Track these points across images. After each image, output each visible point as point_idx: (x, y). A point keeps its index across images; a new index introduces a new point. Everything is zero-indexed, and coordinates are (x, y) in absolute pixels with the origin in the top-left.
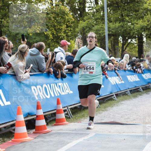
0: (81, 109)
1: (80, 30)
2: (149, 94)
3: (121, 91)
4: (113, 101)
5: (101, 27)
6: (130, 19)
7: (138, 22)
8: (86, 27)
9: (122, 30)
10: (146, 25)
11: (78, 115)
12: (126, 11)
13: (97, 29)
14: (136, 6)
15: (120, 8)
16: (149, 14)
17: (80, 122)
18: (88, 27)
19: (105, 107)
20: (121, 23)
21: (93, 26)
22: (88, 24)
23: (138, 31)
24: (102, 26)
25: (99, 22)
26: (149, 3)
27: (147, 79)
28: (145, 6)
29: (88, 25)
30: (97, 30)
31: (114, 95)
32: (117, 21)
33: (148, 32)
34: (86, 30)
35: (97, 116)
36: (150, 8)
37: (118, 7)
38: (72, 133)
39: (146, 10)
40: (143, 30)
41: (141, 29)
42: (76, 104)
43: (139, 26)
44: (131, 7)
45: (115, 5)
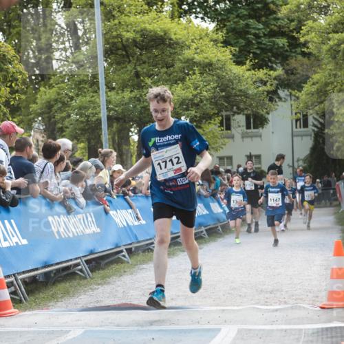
0: (47, 284)
1: (41, 109)
3: (139, 242)
4: (122, 265)
5: (89, 101)
7: (173, 89)
8: (56, 100)
9: (138, 107)
10: (190, 96)
11: (41, 295)
12: (146, 66)
14: (168, 54)
15: (131, 58)
16: (197, 72)
17: (47, 309)
18: (60, 102)
19: (103, 278)
20: (136, 91)
21: (72, 98)
22: (59, 94)
24: (93, 99)
25: (85, 90)
26: (196, 49)
28: (188, 53)
29: (60, 97)
30: (80, 108)
31: (124, 250)
32: (126, 87)
33: (196, 112)
34: (56, 107)
35: (85, 296)
36: (198, 58)
37: (128, 57)
38: (28, 332)
39: (191, 63)
40: (184, 107)
41: (180, 105)
42: (37, 269)
43: (176, 98)
44: (156, 56)
45: (120, 52)
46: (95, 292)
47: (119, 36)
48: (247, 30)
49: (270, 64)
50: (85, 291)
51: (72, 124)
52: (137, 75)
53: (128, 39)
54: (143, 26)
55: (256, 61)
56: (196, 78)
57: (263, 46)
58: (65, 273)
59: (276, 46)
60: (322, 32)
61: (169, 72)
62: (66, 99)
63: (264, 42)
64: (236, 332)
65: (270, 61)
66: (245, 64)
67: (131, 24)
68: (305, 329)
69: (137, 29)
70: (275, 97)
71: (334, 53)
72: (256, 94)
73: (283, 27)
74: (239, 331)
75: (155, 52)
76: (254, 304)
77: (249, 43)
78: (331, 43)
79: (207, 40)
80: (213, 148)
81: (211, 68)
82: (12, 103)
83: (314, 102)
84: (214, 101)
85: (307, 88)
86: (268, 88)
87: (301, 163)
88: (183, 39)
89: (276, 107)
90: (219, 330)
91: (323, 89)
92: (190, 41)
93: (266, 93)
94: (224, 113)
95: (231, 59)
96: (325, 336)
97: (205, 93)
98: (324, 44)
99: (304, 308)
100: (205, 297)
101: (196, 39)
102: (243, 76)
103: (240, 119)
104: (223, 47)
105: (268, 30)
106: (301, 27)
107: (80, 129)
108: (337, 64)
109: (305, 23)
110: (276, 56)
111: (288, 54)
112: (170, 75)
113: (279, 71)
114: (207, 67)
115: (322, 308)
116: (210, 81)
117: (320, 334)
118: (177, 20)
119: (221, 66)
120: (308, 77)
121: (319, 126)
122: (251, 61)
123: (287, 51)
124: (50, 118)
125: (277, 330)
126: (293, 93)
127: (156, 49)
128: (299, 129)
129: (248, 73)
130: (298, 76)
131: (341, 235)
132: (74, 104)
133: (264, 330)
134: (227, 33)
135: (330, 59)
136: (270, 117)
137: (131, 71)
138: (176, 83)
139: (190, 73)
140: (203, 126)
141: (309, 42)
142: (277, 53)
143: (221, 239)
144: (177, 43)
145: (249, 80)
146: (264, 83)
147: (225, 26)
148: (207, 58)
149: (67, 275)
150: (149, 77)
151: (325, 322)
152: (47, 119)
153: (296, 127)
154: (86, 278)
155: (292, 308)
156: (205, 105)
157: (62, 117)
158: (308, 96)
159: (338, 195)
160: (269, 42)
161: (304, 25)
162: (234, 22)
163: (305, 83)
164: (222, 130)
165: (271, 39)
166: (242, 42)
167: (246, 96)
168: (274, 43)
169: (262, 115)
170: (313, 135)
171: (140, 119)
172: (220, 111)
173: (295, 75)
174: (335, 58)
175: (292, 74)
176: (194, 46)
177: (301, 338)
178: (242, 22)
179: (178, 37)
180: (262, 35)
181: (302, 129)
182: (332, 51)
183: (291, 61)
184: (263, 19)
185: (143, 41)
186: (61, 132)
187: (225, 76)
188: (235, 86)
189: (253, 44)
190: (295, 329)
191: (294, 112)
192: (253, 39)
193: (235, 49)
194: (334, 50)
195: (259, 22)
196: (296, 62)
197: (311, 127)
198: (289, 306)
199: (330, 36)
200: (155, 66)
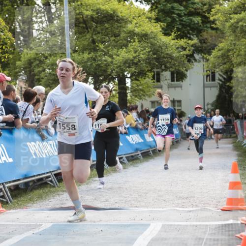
0: (26, 191)
1: (24, 65)
2: (137, 167)
6: (106, 47)
7: (119, 52)
8: (35, 59)
9: (94, 64)
10: (131, 57)
11: (22, 198)
12: (100, 35)
13: (52, 62)
14: (116, 27)
15: (89, 30)
16: (136, 40)
17: (27, 209)
18: (37, 60)
20: (92, 53)
21: (46, 58)
22: (37, 54)
23: (120, 66)
26: (136, 24)
27: (134, 143)
28: (130, 27)
29: (38, 56)
32: (85, 50)
33: (135, 69)
34: (34, 64)
35: (54, 200)
36: (137, 30)
37: (87, 29)
38: (12, 225)
39: (132, 34)
40: (127, 65)
41: (124, 63)
42: (19, 180)
43: (121, 58)
44: (108, 28)
45: (81, 25)
46: (61, 197)
47: (80, 13)
48: (173, 11)
49: (188, 35)
50: (54, 196)
51: (46, 76)
52: (94, 42)
53: (87, 16)
54: (98, 6)
55: (179, 33)
56: (136, 44)
57: (184, 23)
58: (39, 183)
59: (193, 23)
60: (226, 14)
61: (116, 40)
62: (42, 58)
63: (184, 20)
64: (161, 226)
65: (189, 33)
66: (171, 35)
67: (90, 5)
68: (210, 225)
69: (94, 8)
70: (192, 59)
71: (234, 28)
72: (178, 57)
73: (198, 9)
74: (163, 226)
75: (107, 25)
76: (174, 207)
77: (174, 20)
78: (232, 21)
79: (144, 17)
80: (147, 95)
81: (146, 38)
82: (3, 60)
83: (220, 63)
84: (148, 61)
85: (215, 53)
86: (187, 52)
87: (210, 106)
88: (127, 16)
89: (193, 66)
90: (149, 225)
91: (226, 54)
92: (132, 18)
93: (185, 56)
94: (155, 70)
95: (161, 31)
96: (224, 230)
97: (142, 56)
98: (227, 22)
99: (210, 210)
100: (140, 202)
101: (136, 16)
102: (169, 44)
103: (167, 75)
104: (155, 22)
105: (188, 11)
106: (211, 10)
107: (52, 80)
108: (236, 36)
109: (214, 6)
110: (193, 29)
111: (201, 28)
112: (117, 42)
113: (195, 41)
114: (144, 37)
115: (222, 210)
116: (146, 47)
117: (221, 228)
118: (122, 2)
119: (153, 36)
120: (216, 46)
121: (223, 80)
122: (175, 33)
123: (201, 26)
124: (30, 72)
125: (190, 225)
126: (205, 56)
127: (108, 23)
128: (208, 82)
129: (173, 42)
130: (208, 44)
131: (237, 158)
132: (48, 61)
133: (181, 225)
134: (159, 13)
135: (231, 33)
136: (188, 73)
137: (89, 39)
138: (121, 48)
139: (132, 41)
140: (140, 79)
141: (216, 20)
142: (193, 28)
143: (152, 160)
144: (123, 20)
145: (174, 46)
146: (184, 49)
147: (157, 7)
148: (143, 30)
149: (41, 184)
150: (102, 43)
151: (224, 220)
152: (28, 72)
153: (207, 81)
154: (54, 187)
155: (201, 210)
156: (142, 64)
157: (39, 71)
158: (215, 59)
159: (236, 130)
160: (188, 20)
161: (214, 8)
162: (163, 5)
163: (213, 49)
164: (154, 82)
165: (189, 18)
166: (169, 19)
167: (172, 58)
168: (191, 20)
169: (182, 72)
170: (219, 87)
171: (95, 73)
172: (152, 68)
173: (206, 43)
174: (234, 32)
175: (204, 42)
176: (135, 21)
177: (207, 231)
178: (169, 5)
179: (123, 15)
180: (183, 14)
181: (211, 82)
182: (233, 27)
183: (203, 33)
184: (184, 3)
185: (98, 17)
186: (39, 82)
187: (156, 43)
188: (163, 51)
189: (176, 21)
190: (203, 225)
191: (205, 70)
192: (177, 18)
193: (164, 25)
194: (234, 26)
195: (181, 5)
196: (208, 34)
197: (217, 81)
198: (200, 208)
199: (232, 16)
200: (107, 35)
